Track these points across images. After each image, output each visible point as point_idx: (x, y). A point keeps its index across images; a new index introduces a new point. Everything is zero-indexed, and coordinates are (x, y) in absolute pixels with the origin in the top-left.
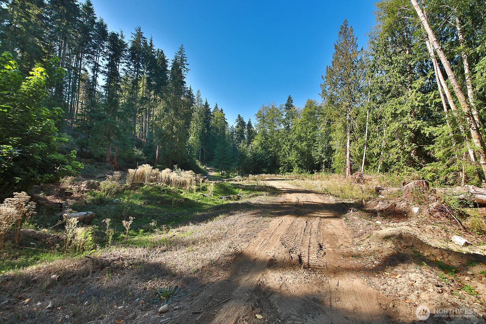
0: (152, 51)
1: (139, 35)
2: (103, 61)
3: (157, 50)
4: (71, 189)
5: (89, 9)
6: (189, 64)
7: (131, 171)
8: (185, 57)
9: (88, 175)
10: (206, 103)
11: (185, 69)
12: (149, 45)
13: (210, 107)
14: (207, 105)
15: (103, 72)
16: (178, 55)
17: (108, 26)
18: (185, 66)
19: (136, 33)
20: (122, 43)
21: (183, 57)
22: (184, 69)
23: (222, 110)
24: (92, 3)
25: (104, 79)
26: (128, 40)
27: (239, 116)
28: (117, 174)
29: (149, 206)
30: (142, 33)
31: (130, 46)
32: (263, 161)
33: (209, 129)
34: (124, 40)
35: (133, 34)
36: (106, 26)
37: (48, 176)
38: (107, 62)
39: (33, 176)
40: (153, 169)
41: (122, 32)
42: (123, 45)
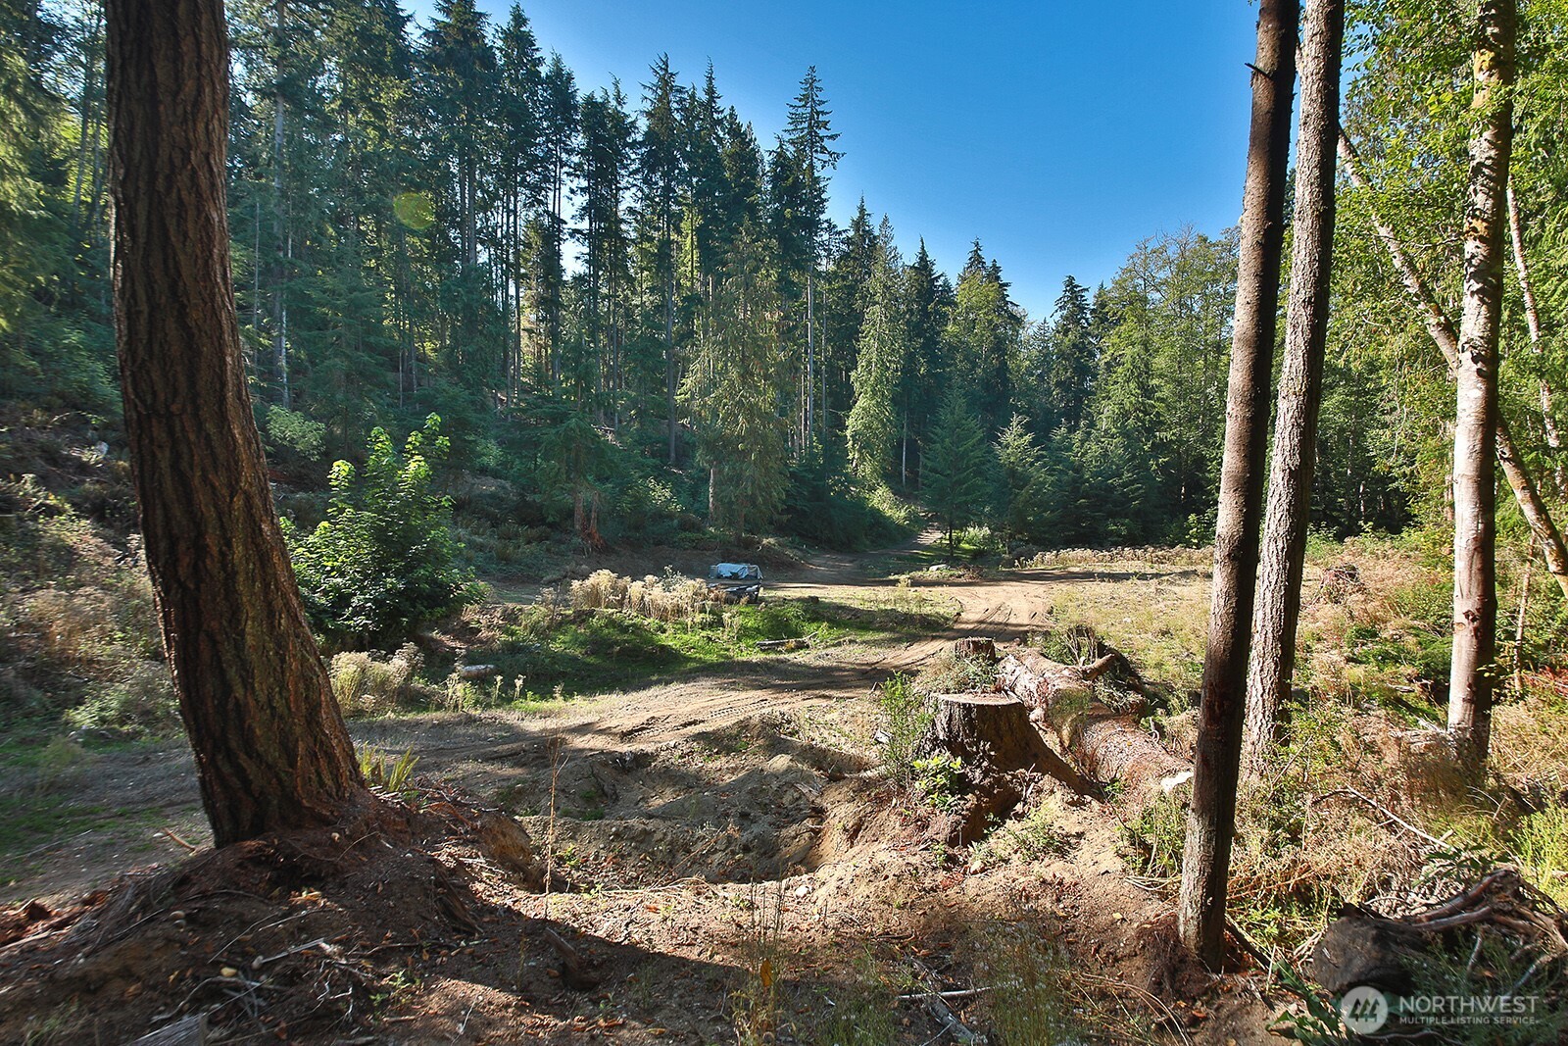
0: (715, 116)
1: (666, 83)
2: (572, 196)
3: (727, 112)
4: (478, 622)
5: (519, 38)
6: (837, 136)
7: (576, 584)
8: (823, 113)
9: (528, 576)
10: (923, 257)
11: (826, 157)
12: (704, 98)
13: (937, 270)
14: (924, 266)
15: (574, 232)
16: (800, 110)
17: (574, 75)
18: (827, 143)
19: (655, 81)
20: (619, 119)
21: (818, 113)
22: (820, 156)
23: (996, 269)
24: (526, 15)
25: (578, 258)
26: (636, 108)
27: (1070, 283)
28: (548, 593)
29: (591, 660)
30: (672, 74)
31: (643, 124)
32: (1112, 488)
33: (933, 361)
34: (626, 110)
35: (645, 87)
36: (570, 78)
37: (440, 611)
38: (581, 200)
39: (422, 613)
40: (618, 578)
41: (616, 84)
42: (623, 127)
